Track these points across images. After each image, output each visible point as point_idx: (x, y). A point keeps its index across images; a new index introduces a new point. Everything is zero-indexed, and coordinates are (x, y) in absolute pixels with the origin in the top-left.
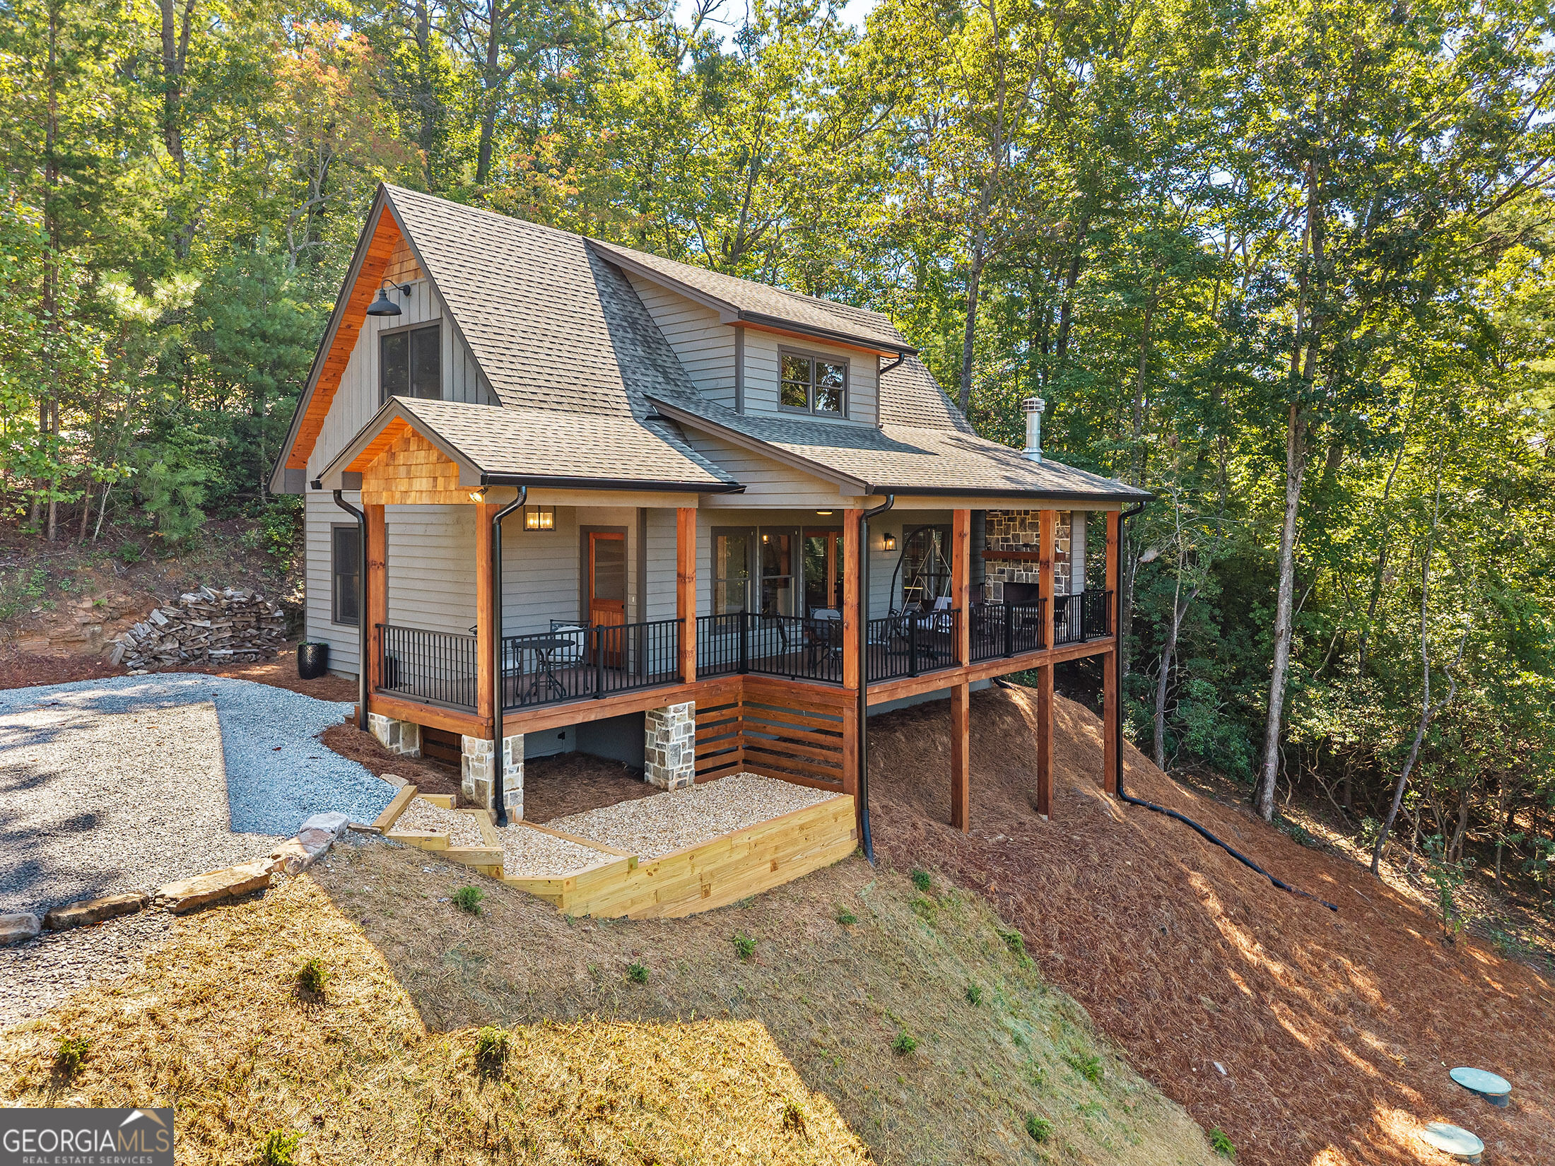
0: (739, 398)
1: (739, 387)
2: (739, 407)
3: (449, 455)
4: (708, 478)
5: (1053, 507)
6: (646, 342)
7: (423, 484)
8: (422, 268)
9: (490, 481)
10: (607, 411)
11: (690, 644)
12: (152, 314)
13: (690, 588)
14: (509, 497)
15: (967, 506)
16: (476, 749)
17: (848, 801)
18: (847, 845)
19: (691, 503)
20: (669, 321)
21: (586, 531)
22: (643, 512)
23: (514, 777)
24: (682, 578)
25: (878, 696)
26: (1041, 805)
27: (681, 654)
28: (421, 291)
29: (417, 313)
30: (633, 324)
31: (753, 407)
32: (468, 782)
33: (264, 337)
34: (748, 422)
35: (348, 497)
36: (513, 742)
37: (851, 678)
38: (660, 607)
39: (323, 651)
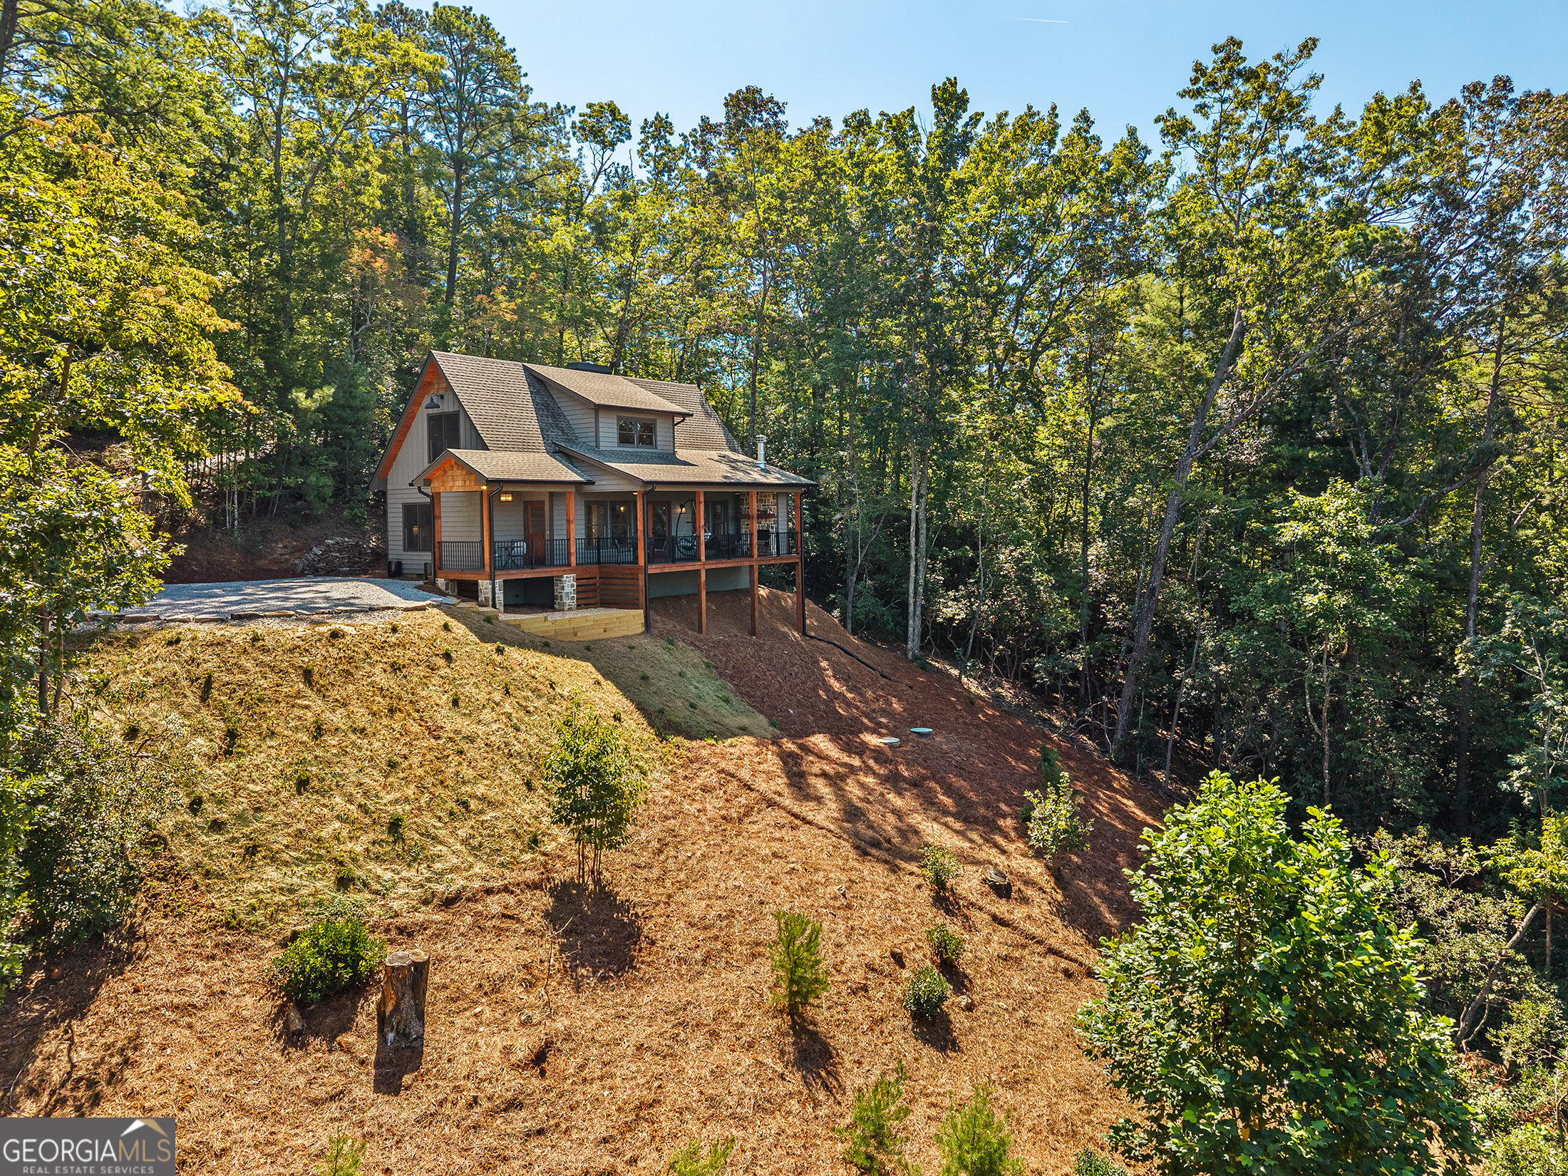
0: (597, 442)
1: (597, 436)
2: (597, 445)
3: (470, 471)
4: (578, 478)
5: (754, 491)
6: (553, 416)
7: (459, 483)
8: (449, 388)
9: (489, 482)
10: (534, 450)
11: (573, 550)
12: (314, 406)
13: (572, 526)
14: (496, 488)
15: (702, 490)
16: (484, 585)
17: (641, 612)
18: (641, 629)
19: (573, 489)
20: (565, 406)
21: (526, 503)
22: (551, 494)
23: (500, 596)
24: (568, 521)
25: (654, 569)
26: (753, 632)
27: (569, 554)
28: (448, 397)
29: (447, 407)
30: (547, 407)
31: (604, 446)
32: (481, 598)
33: (351, 408)
34: (600, 453)
35: (425, 489)
36: (499, 582)
37: (641, 561)
38: (559, 534)
39: (399, 564)
